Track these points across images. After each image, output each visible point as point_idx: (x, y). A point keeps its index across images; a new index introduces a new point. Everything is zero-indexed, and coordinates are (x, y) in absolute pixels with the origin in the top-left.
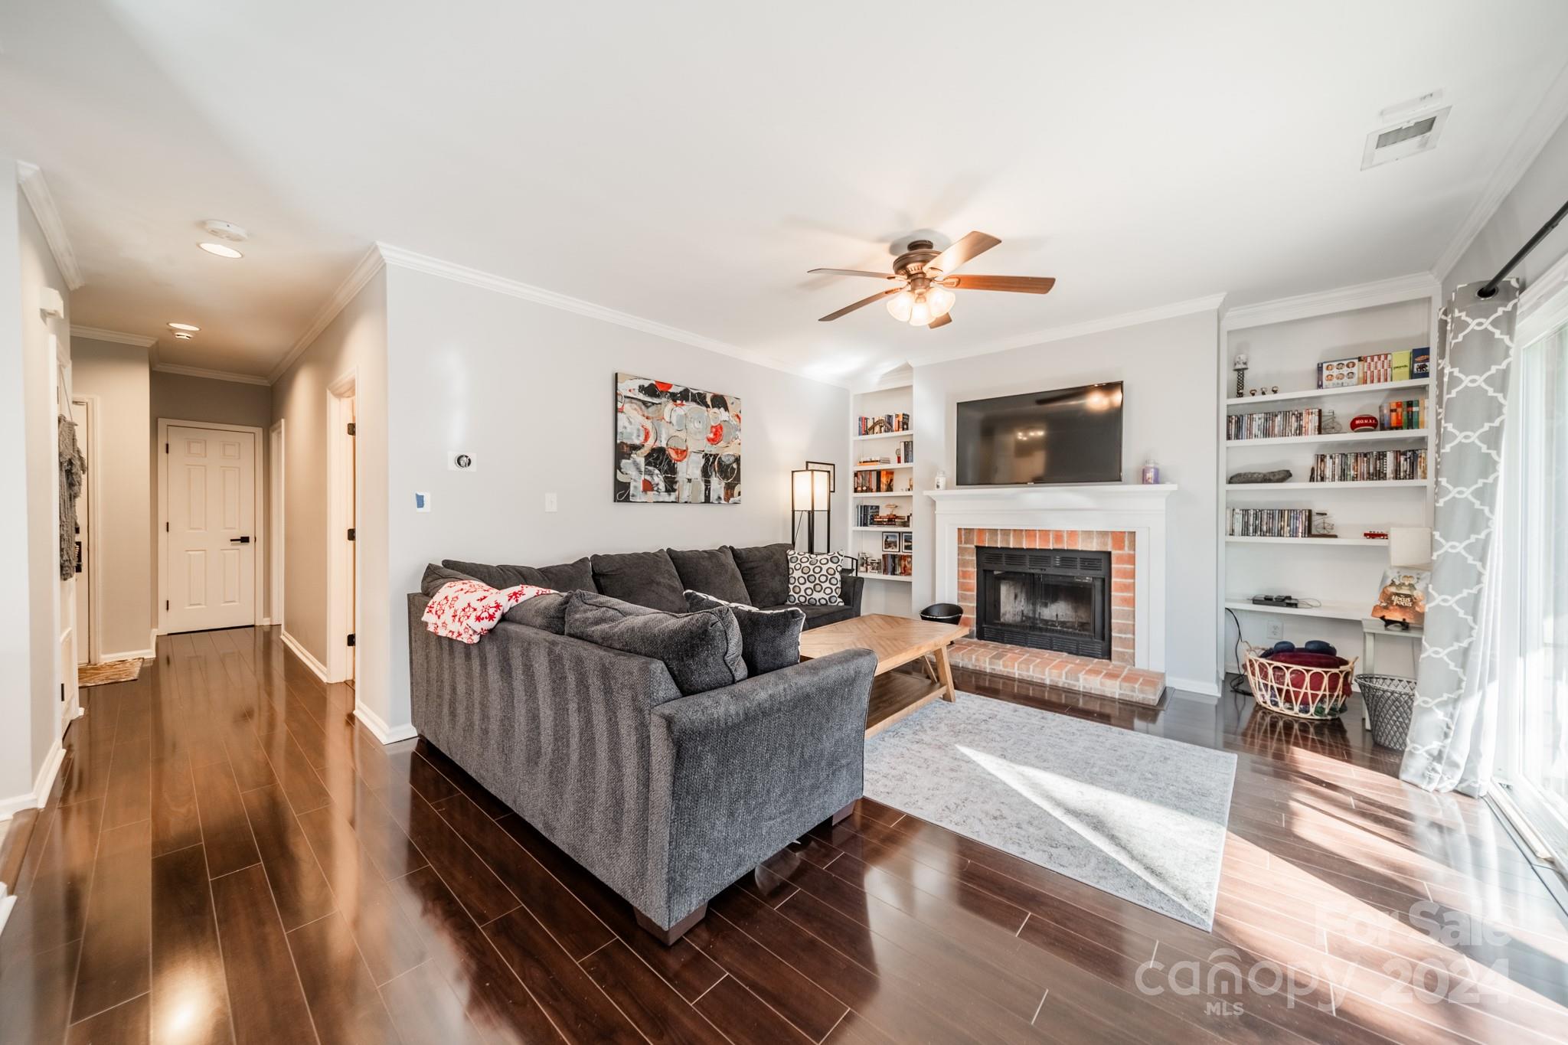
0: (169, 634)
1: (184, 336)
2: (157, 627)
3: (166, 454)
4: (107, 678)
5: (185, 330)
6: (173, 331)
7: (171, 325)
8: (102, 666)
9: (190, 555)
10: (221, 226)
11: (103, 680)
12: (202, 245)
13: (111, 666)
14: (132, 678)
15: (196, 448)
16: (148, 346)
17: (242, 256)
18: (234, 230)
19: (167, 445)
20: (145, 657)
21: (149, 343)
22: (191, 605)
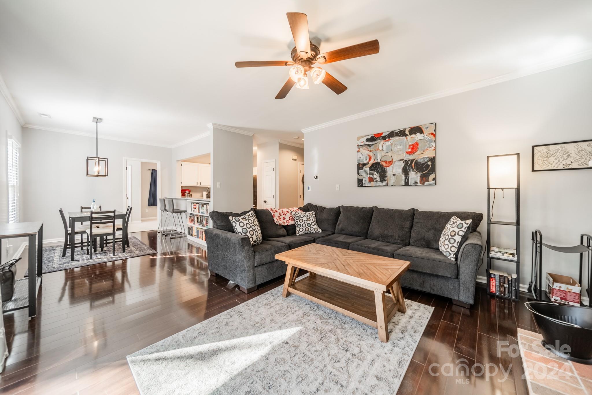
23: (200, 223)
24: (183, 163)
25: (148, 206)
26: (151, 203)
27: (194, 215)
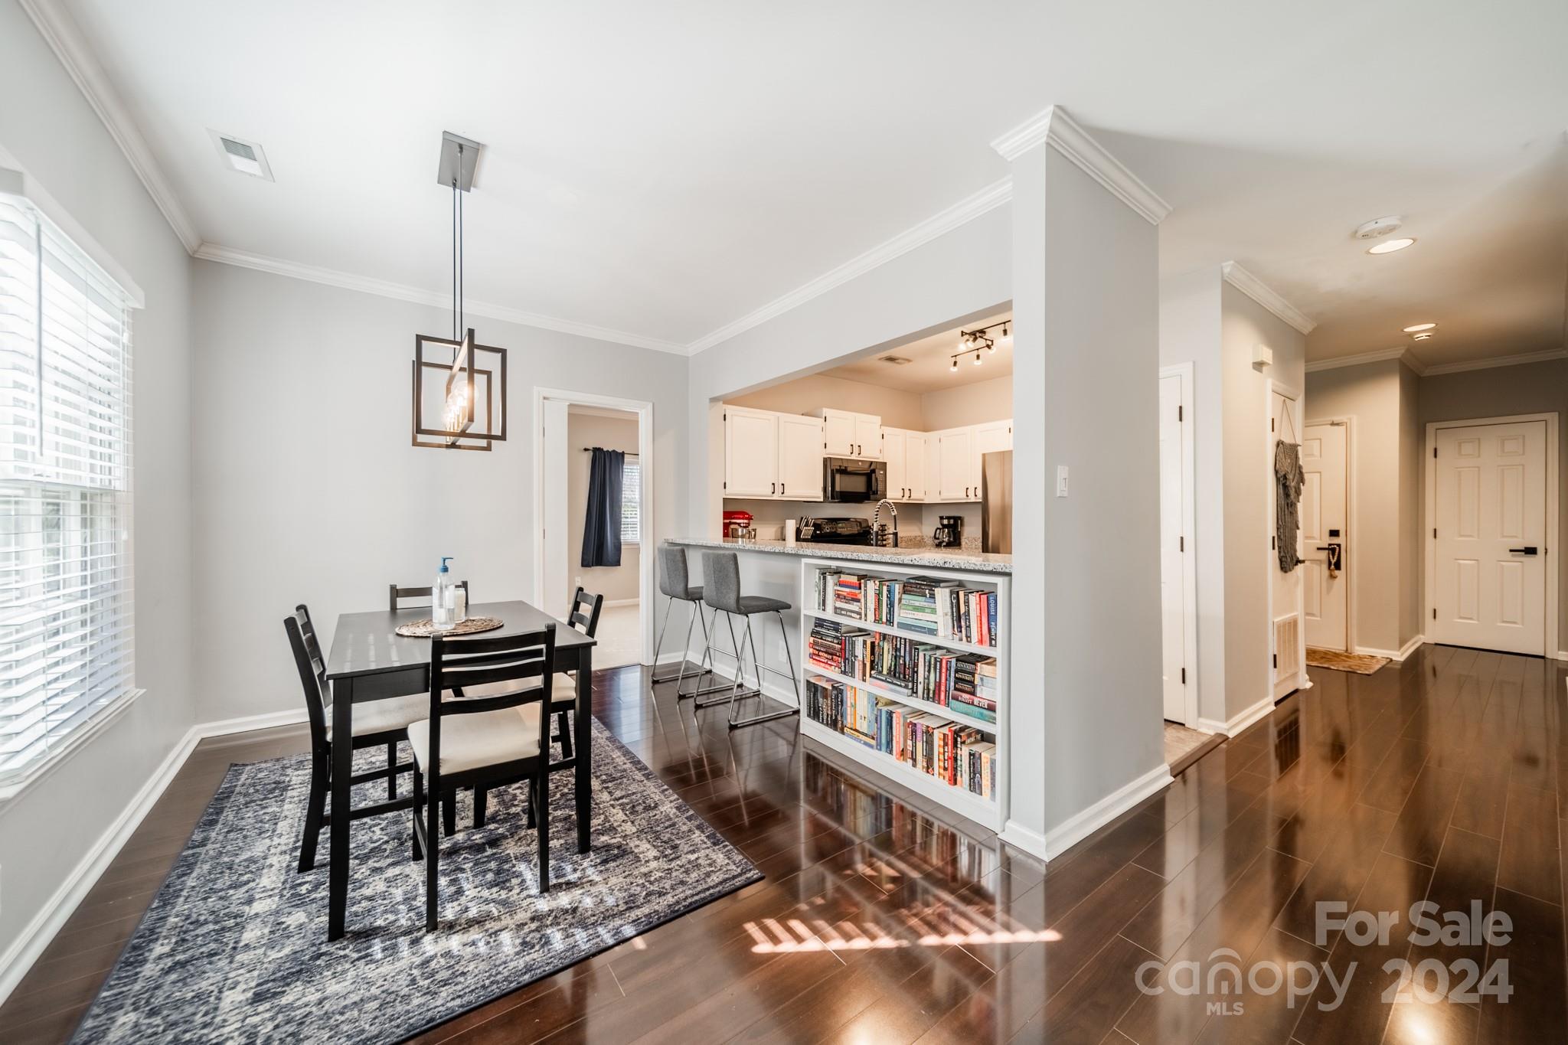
0: (1436, 644)
1: (1423, 336)
2: (1423, 634)
3: (1434, 459)
4: (1349, 667)
5: (1421, 330)
6: (1411, 335)
7: (1406, 330)
8: (1354, 657)
9: (1460, 564)
10: (1372, 226)
11: (1344, 667)
12: (1372, 251)
13: (1360, 658)
14: (1367, 672)
15: (1467, 448)
16: (1399, 356)
17: (1414, 240)
18: (1383, 223)
19: (1436, 450)
20: (1394, 659)
21: (1398, 353)
22: (1461, 618)
23: (893, 673)
24: (730, 410)
25: (583, 565)
26: (590, 557)
27: (843, 630)
